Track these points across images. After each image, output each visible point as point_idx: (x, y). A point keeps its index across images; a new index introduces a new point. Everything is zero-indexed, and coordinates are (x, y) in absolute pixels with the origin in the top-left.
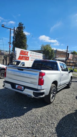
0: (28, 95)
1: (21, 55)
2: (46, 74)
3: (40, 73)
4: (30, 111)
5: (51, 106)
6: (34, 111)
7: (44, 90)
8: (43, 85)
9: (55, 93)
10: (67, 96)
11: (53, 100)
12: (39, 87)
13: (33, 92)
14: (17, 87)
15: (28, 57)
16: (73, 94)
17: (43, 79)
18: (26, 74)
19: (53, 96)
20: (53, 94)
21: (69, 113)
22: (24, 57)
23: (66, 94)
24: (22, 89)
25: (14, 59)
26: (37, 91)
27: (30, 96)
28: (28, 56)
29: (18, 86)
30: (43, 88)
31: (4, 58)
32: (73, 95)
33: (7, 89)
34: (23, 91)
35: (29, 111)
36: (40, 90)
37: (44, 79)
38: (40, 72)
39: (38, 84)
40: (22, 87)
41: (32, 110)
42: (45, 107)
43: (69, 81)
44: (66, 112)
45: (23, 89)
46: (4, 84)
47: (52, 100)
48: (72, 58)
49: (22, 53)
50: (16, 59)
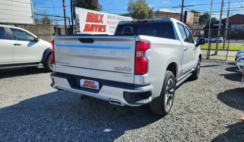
0: (112, 101)
1: (90, 23)
2: (152, 46)
3: (136, 42)
4: (121, 137)
5: (168, 122)
6: (129, 138)
7: (149, 84)
8: (146, 72)
9: (172, 90)
10: (197, 95)
11: (169, 108)
12: (137, 80)
13: (124, 93)
14: (84, 85)
15: (104, 27)
16: (209, 91)
17: (145, 59)
18: (100, 49)
19: (170, 98)
20: (169, 95)
21: (215, 135)
22: (96, 26)
23: (192, 91)
24: (96, 87)
25: (76, 32)
26: (133, 89)
27: (115, 104)
28: (103, 24)
29: (85, 82)
30: (147, 81)
31: (55, 32)
32: (209, 93)
33: (62, 91)
34: (97, 91)
35: (116, 138)
36: (141, 86)
37: (149, 58)
38: (137, 40)
39: (133, 72)
40: (93, 83)
41: (124, 135)
42: (154, 124)
43: (196, 65)
44: (207, 133)
45: (98, 88)
46: (53, 79)
47: (167, 108)
48: (192, 22)
49: (90, 18)
50: (79, 32)
